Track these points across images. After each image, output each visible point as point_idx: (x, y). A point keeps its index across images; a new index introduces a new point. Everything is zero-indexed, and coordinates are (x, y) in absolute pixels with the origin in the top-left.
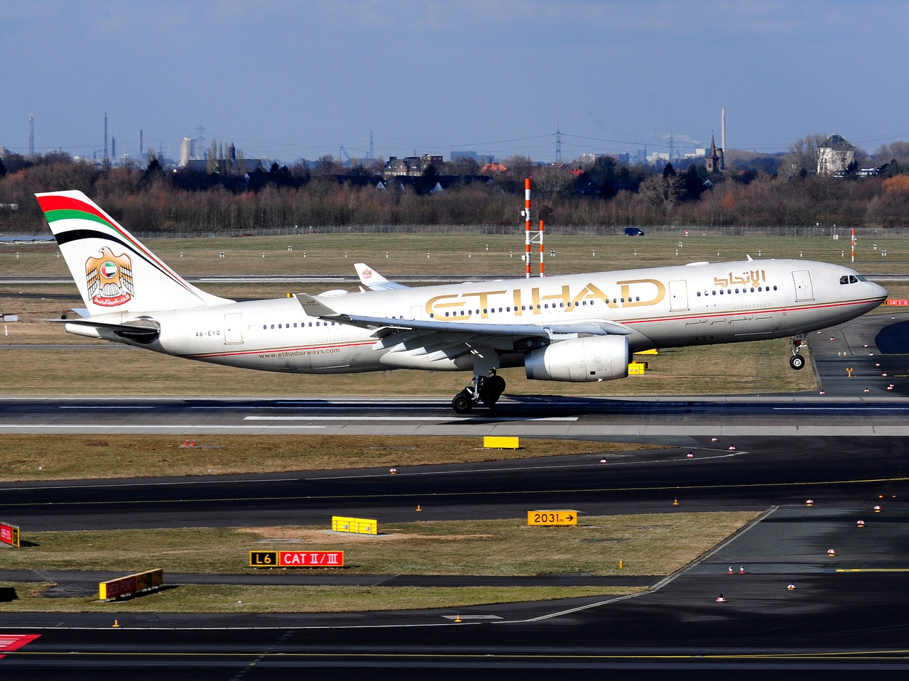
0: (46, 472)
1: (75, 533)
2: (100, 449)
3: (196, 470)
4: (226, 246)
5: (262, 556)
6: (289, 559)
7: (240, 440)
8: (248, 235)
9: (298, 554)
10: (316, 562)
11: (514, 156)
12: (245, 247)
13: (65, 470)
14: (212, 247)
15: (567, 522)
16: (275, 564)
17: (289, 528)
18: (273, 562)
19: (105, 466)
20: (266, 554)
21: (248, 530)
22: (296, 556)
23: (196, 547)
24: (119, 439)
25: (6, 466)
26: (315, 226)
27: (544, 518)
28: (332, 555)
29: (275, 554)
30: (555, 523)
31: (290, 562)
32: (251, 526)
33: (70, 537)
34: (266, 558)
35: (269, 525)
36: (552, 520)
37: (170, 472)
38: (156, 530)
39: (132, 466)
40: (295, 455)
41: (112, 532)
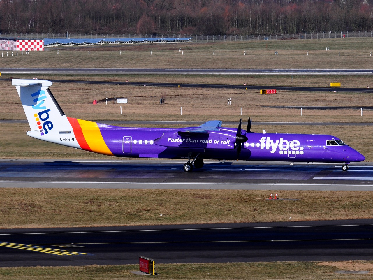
0: (165, 218)
1: (195, 265)
2: (205, 200)
3: (280, 218)
4: (278, 47)
7: (312, 195)
8: (295, 39)
12: (292, 47)
13: (180, 217)
14: (267, 47)
17: (357, 262)
19: (210, 214)
21: (327, 264)
23: (289, 276)
24: (220, 193)
25: (135, 213)
26: (345, 31)
32: (329, 260)
33: (192, 268)
35: (342, 260)
37: (260, 219)
38: (257, 263)
39: (231, 214)
40: (354, 206)
41: (223, 264)
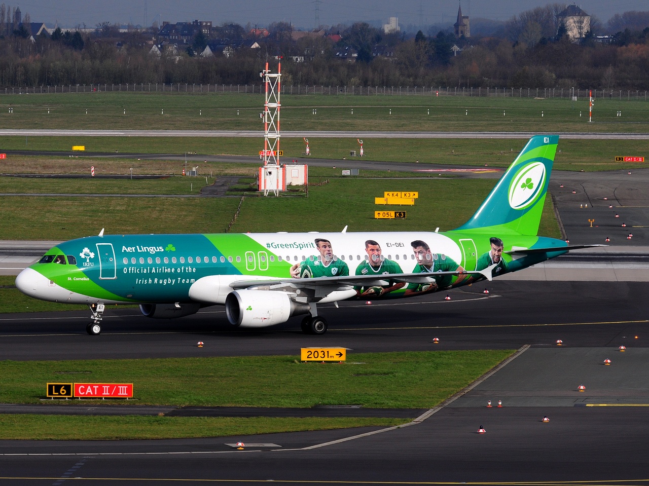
5: (58, 388)
6: (83, 390)
8: (35, 92)
9: (92, 386)
10: (107, 394)
11: (278, 21)
15: (337, 358)
16: (70, 395)
18: (68, 393)
20: (62, 385)
22: (89, 387)
26: (96, 84)
27: (316, 353)
28: (123, 387)
29: (70, 385)
30: (326, 359)
31: (84, 393)
34: (62, 390)
36: (323, 356)
